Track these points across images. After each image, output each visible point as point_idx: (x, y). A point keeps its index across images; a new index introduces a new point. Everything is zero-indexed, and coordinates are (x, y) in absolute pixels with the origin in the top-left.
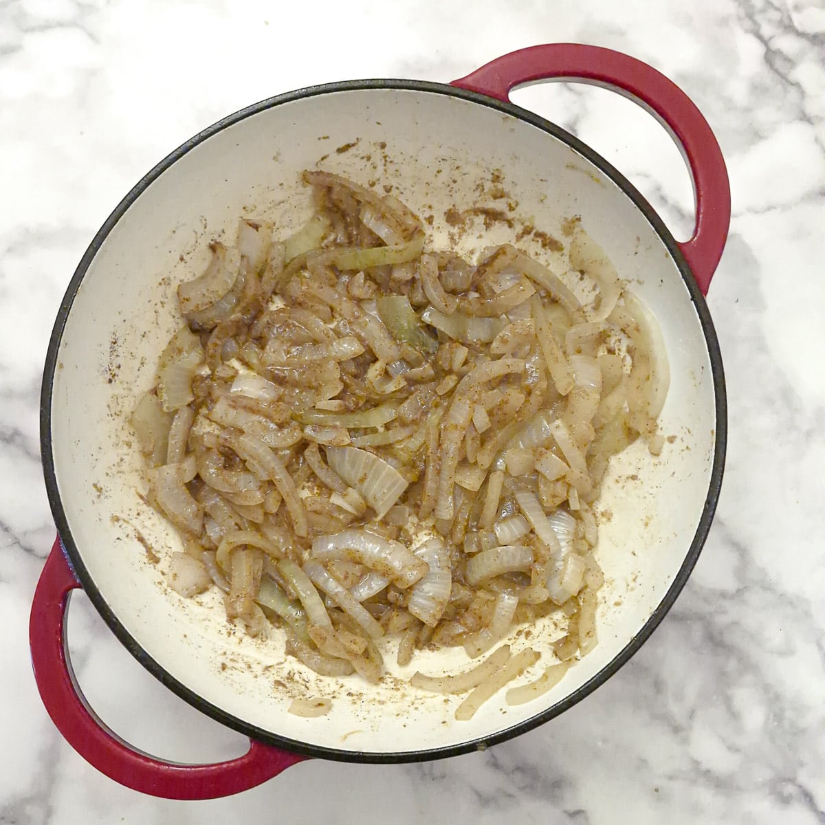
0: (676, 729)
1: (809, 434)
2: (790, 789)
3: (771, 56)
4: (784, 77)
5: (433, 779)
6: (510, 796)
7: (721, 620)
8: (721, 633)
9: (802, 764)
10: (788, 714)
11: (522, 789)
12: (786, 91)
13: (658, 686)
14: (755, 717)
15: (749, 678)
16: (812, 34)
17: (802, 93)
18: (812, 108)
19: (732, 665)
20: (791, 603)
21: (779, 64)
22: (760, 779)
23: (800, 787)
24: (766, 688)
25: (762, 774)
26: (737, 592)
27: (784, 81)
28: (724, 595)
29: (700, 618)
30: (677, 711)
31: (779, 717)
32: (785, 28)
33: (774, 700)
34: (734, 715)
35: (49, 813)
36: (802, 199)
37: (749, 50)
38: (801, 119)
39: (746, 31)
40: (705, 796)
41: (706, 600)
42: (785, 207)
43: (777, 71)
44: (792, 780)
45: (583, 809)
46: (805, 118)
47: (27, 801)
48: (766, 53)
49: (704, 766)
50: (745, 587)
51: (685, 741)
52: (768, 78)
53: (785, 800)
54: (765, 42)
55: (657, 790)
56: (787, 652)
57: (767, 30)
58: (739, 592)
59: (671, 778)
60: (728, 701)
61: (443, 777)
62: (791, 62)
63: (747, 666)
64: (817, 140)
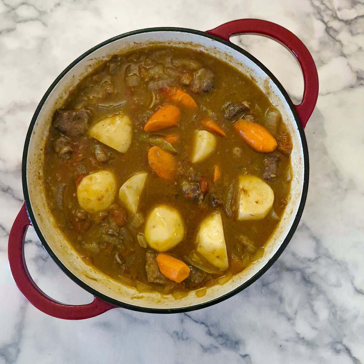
0: (289, 319)
1: (346, 190)
2: (339, 347)
3: (328, 29)
4: (333, 38)
5: (183, 340)
6: (216, 347)
7: (309, 271)
8: (309, 277)
9: (345, 335)
10: (339, 313)
11: (222, 344)
12: (335, 44)
13: (281, 299)
14: (324, 314)
15: (321, 297)
16: (345, 20)
17: (342, 45)
18: (346, 51)
19: (313, 291)
20: (339, 264)
21: (332, 33)
22: (326, 342)
23: (344, 345)
24: (329, 301)
25: (328, 340)
26: (315, 259)
27: (334, 40)
28: (309, 260)
29: (299, 270)
30: (289, 311)
31: (334, 314)
32: (334, 17)
33: (332, 307)
34: (315, 313)
35: (19, 351)
36: (342, 89)
37: (319, 27)
38: (341, 56)
39: (318, 19)
40: (302, 349)
41: (301, 262)
42: (335, 93)
43: (331, 36)
44: (341, 343)
45: (248, 354)
46: (343, 55)
47: (10, 345)
48: (326, 28)
49: (301, 336)
50: (319, 257)
51: (293, 324)
52: (327, 38)
53: (338, 352)
54: (326, 24)
55: (281, 346)
56: (338, 285)
57: (326, 19)
58: (316, 259)
59: (287, 341)
60: (312, 307)
61: (187, 339)
62: (336, 32)
63: (320, 291)
64: (348, 64)
